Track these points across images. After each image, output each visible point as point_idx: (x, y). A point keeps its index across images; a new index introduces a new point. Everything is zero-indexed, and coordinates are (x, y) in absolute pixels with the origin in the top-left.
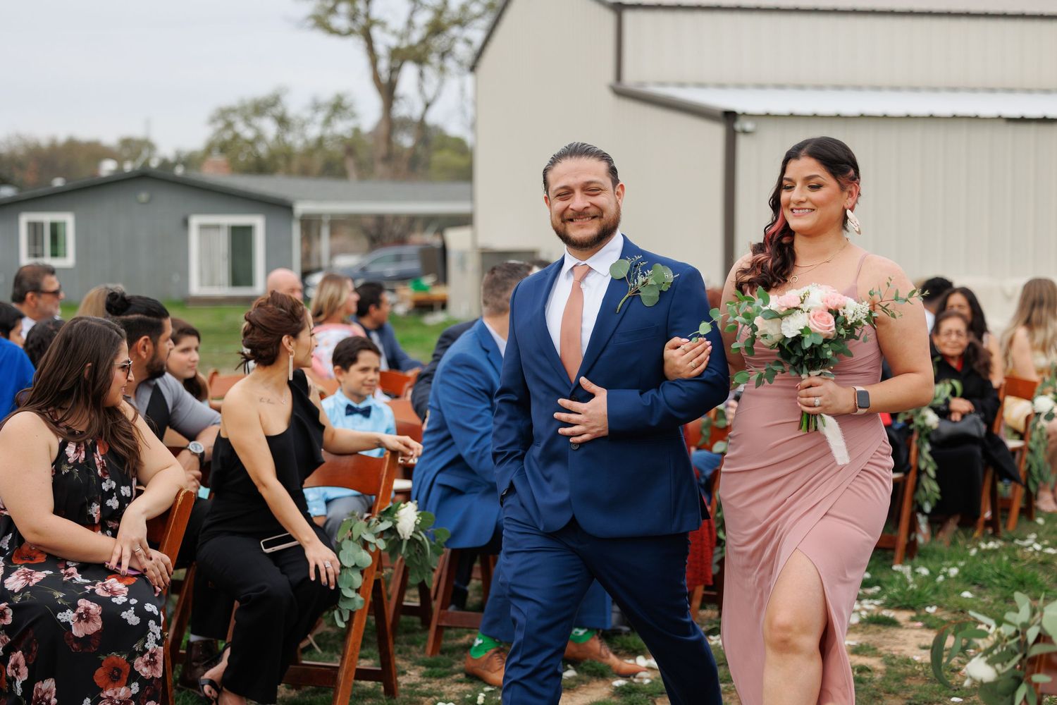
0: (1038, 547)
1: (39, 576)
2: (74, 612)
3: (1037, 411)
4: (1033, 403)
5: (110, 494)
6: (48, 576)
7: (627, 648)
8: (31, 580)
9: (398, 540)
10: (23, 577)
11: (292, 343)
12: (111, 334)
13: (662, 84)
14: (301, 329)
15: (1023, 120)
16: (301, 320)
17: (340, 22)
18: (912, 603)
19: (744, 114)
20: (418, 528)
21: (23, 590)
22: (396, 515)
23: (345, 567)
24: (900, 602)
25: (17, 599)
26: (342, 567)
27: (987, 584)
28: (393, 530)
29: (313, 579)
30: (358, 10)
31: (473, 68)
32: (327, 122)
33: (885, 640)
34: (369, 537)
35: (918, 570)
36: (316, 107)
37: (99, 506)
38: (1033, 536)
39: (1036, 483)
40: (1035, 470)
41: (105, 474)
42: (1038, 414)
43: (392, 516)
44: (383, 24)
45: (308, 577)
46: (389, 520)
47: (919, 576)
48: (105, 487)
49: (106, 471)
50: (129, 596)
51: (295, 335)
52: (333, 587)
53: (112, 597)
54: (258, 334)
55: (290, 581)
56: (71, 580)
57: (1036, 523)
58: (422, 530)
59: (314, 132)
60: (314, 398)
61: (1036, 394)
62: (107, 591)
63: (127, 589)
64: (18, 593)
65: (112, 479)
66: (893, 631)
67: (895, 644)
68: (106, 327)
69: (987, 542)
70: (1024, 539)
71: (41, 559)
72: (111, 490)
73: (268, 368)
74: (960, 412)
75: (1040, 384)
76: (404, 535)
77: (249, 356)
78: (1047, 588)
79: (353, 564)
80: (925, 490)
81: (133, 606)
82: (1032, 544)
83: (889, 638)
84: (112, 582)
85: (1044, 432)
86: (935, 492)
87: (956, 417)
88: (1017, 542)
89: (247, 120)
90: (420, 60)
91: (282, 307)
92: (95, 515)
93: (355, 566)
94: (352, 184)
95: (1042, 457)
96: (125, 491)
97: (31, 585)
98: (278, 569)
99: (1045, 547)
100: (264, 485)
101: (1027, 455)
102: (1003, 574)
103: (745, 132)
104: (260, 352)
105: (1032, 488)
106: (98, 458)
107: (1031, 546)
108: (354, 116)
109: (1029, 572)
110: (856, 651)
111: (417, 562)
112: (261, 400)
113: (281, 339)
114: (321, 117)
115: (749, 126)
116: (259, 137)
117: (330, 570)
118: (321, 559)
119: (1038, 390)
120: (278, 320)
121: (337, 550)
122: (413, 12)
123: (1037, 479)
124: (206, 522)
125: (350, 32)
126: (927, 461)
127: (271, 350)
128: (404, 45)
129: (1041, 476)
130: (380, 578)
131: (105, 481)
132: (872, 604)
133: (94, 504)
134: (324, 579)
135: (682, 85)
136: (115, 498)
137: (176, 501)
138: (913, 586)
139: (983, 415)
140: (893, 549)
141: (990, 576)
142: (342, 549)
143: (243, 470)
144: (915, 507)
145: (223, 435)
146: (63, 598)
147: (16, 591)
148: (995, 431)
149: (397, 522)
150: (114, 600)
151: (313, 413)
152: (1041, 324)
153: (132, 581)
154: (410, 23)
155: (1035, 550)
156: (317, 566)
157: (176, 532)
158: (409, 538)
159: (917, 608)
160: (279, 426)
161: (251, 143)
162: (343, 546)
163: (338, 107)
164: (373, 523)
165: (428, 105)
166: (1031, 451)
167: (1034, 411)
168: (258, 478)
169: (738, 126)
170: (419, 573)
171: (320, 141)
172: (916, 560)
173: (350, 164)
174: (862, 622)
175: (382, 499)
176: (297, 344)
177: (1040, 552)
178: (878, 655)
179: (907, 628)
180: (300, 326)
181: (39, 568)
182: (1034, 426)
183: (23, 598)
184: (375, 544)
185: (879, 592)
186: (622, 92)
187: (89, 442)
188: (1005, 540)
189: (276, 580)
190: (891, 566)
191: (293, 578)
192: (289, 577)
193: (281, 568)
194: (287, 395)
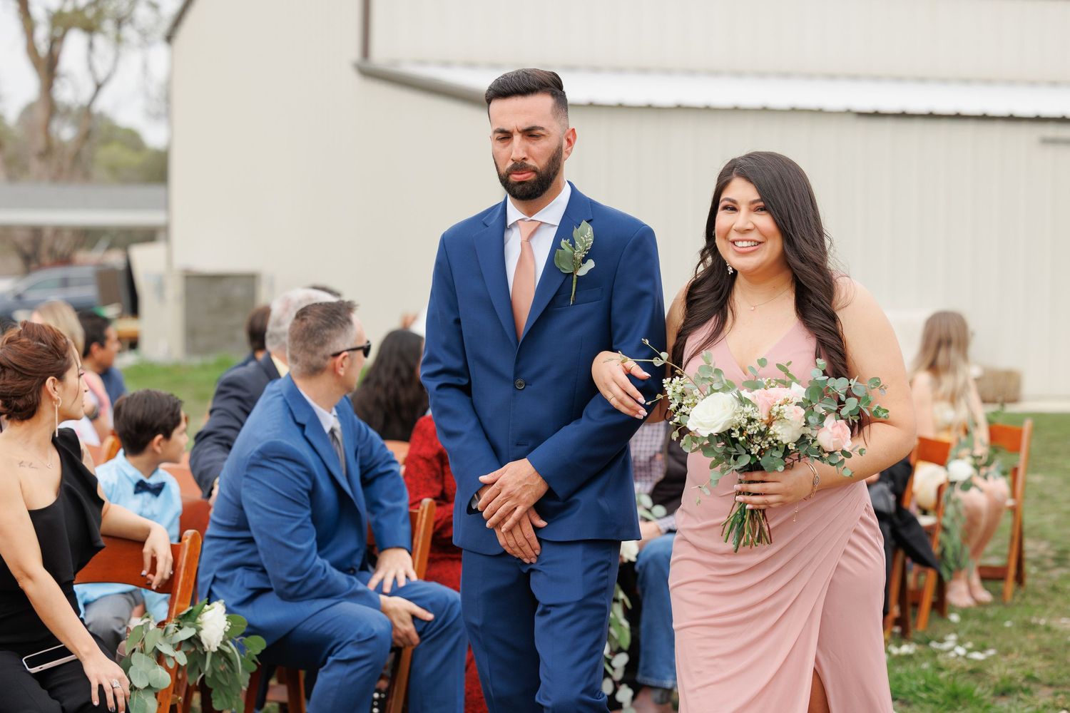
0: (961, 651)
3: (952, 478)
4: (947, 469)
9: (202, 653)
11: (57, 388)
13: (423, 63)
14: (68, 367)
15: (876, 115)
16: (66, 355)
20: (228, 636)
22: (199, 620)
23: (136, 688)
26: (133, 688)
27: (911, 698)
28: (195, 641)
29: (96, 703)
31: (169, 38)
34: (166, 649)
38: (953, 637)
39: (950, 570)
40: (949, 553)
42: (953, 484)
43: (194, 620)
45: (90, 702)
46: (190, 627)
51: (60, 376)
54: (11, 378)
55: (62, 708)
57: (949, 620)
58: (230, 639)
60: (87, 462)
61: (949, 458)
69: (899, 646)
70: (941, 641)
73: (27, 423)
75: (954, 446)
76: (209, 647)
78: (986, 703)
79: (147, 685)
82: (954, 648)
85: (960, 506)
88: (934, 645)
90: (90, 28)
91: (40, 340)
93: (149, 687)
95: (956, 537)
98: (45, 692)
99: (969, 651)
100: (29, 577)
101: (940, 535)
102: (930, 686)
104: (15, 402)
105: (946, 575)
107: (952, 649)
109: (963, 684)
111: (224, 682)
112: (21, 464)
113: (45, 381)
117: (119, 692)
118: (106, 676)
119: (952, 452)
120: (37, 357)
121: (126, 665)
123: (953, 565)
127: (30, 397)
128: (69, 7)
129: (957, 562)
130: (177, 702)
134: (111, 704)
135: (447, 64)
139: (891, 484)
141: (914, 688)
142: (132, 665)
148: (906, 505)
149: (201, 629)
151: (89, 483)
152: (950, 368)
155: (958, 655)
156: (101, 686)
158: (216, 650)
160: (46, 496)
162: (133, 661)
164: (171, 631)
165: (99, 87)
166: (945, 530)
167: (948, 479)
170: (226, 695)
175: (180, 600)
176: (64, 388)
177: (965, 657)
180: (66, 363)
182: (948, 498)
184: (174, 658)
186: (369, 72)
188: (918, 643)
191: (66, 704)
192: (61, 702)
193: (51, 691)
194: (54, 458)
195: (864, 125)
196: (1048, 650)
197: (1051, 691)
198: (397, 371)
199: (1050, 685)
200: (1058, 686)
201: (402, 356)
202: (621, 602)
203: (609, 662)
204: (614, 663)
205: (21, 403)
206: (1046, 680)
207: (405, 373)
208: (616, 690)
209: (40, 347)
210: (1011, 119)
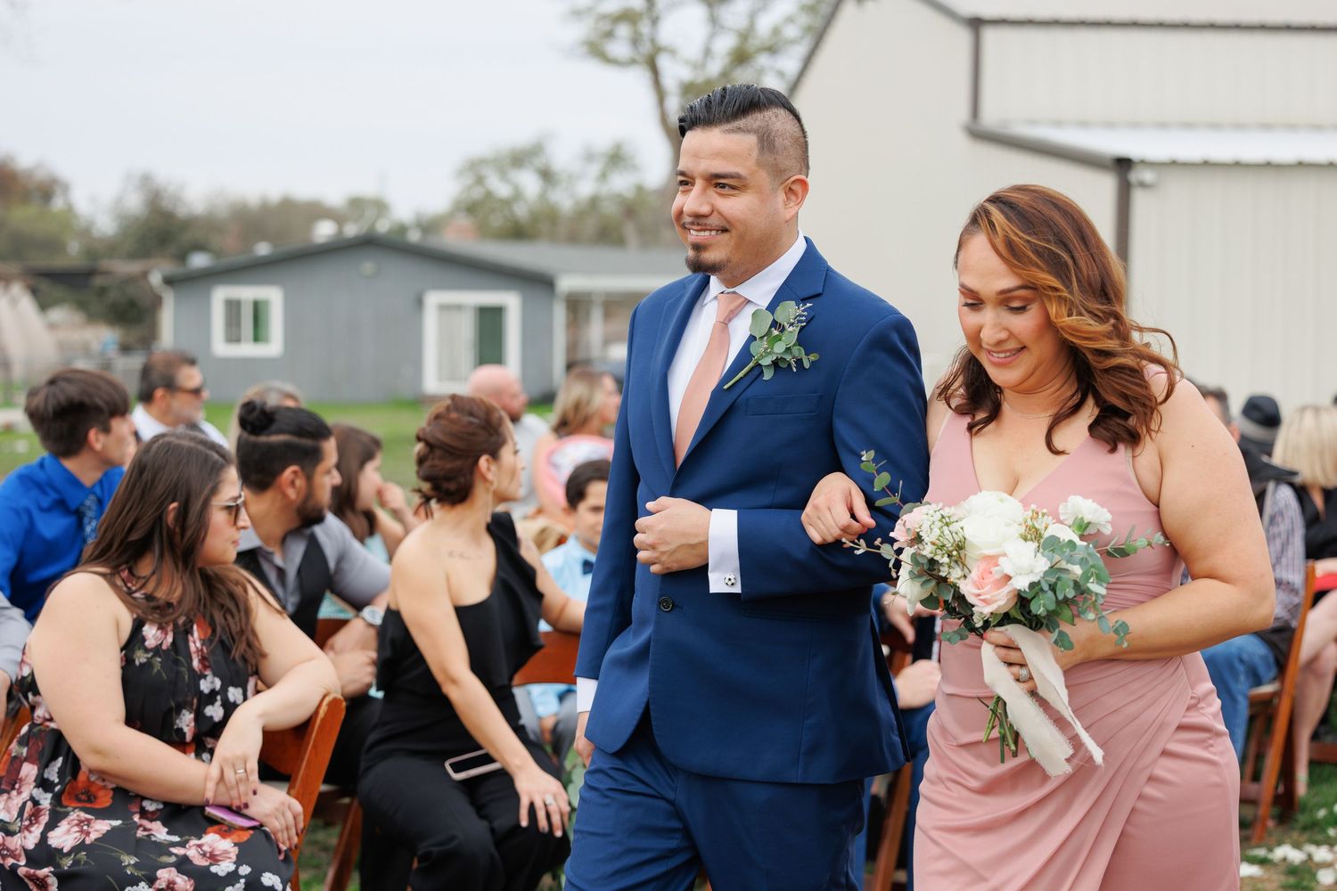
1: (101, 827)
2: (150, 887)
5: (211, 698)
6: (114, 829)
8: (88, 834)
10: (76, 829)
11: (492, 468)
12: (207, 458)
13: (1031, 123)
14: (502, 444)
16: (499, 430)
17: (619, 48)
19: (1142, 161)
21: (76, 849)
25: (67, 863)
29: (524, 823)
30: (641, 35)
32: (603, 176)
36: (589, 157)
37: (192, 716)
41: (205, 667)
44: (672, 52)
45: (518, 823)
48: (205, 686)
49: (207, 664)
50: (238, 863)
51: (494, 455)
52: (559, 834)
53: (211, 865)
54: (440, 458)
55: (493, 831)
56: (149, 836)
59: (586, 189)
60: (528, 552)
62: (204, 855)
63: (236, 850)
64: (69, 854)
65: (215, 675)
68: (201, 447)
71: (105, 800)
72: (213, 693)
77: (430, 493)
81: (242, 877)
84: (212, 840)
89: (503, 175)
92: (186, 729)
94: (632, 254)
96: (234, 694)
97: (88, 841)
100: (454, 681)
103: (1142, 185)
104: (446, 485)
106: (195, 642)
108: (635, 168)
112: (451, 554)
113: (477, 462)
114: (595, 169)
115: (1148, 177)
116: (518, 195)
117: (553, 809)
118: (539, 792)
122: (712, 36)
124: (372, 737)
125: (633, 62)
127: (461, 479)
128: (700, 79)
131: (205, 677)
133: (184, 711)
134: (543, 823)
135: (1059, 124)
136: (218, 703)
137: (316, 712)
142: (571, 781)
143: (421, 660)
145: (393, 607)
146: (136, 866)
147: (65, 851)
150: (214, 869)
151: (527, 575)
153: (245, 836)
154: (708, 52)
156: (532, 804)
157: (317, 756)
161: (507, 203)
163: (616, 158)
168: (445, 672)
169: (1132, 177)
171: (594, 202)
173: (630, 230)
176: (500, 468)
180: (501, 439)
181: (102, 814)
183: (76, 862)
186: (980, 134)
187: (181, 621)
189: (470, 829)
191: (496, 824)
192: (490, 822)
193: (480, 810)
194: (488, 547)
205: (452, 486)
209: (471, 423)
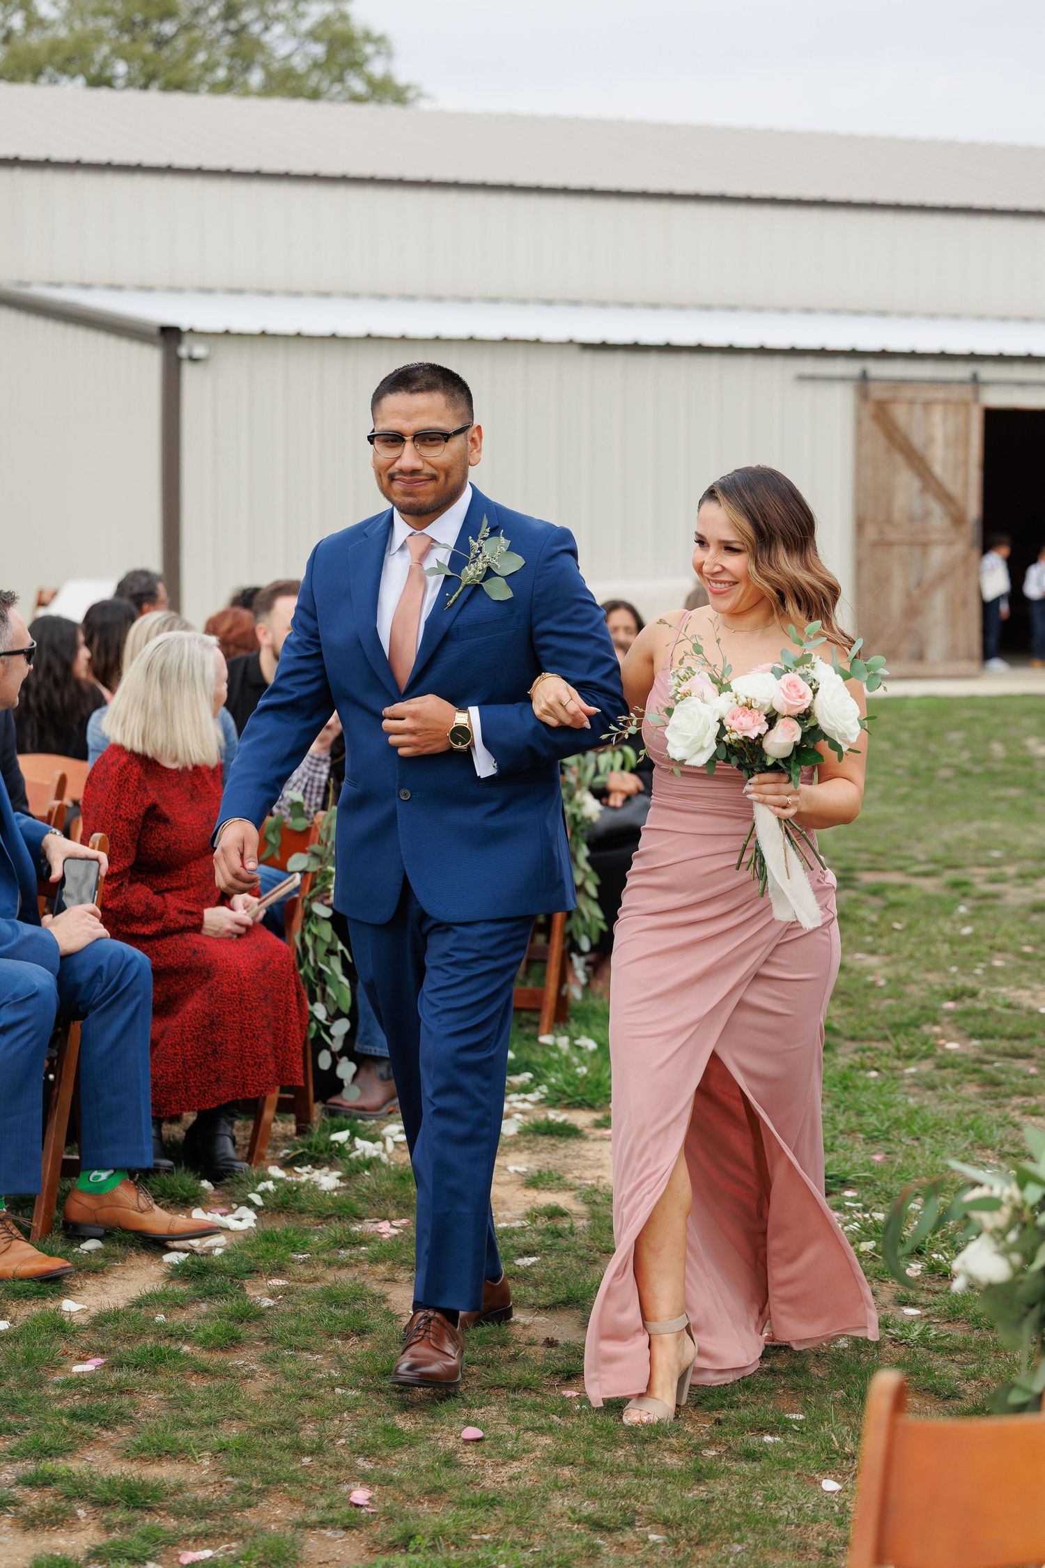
7: (171, 1196)
13: (54, 284)
15: (605, 346)
18: (588, 1097)
19: (191, 331)
24: (570, 1096)
33: (569, 1161)
35: (577, 1042)
47: (584, 1051)
66: (575, 1146)
67: (585, 1168)
74: (622, 792)
80: (583, 917)
83: (574, 1157)
86: (599, 919)
87: (616, 800)
103: (193, 360)
110: (534, 1182)
115: (199, 351)
126: (584, 871)
132: (524, 1101)
135: (86, 286)
138: (582, 1070)
140: (538, 1011)
144: (568, 942)
159: (597, 1104)
169: (183, 351)
172: (573, 1026)
174: (523, 1132)
178: (569, 1188)
179: (595, 1140)
185: (532, 1080)
190: (535, 1038)
195: (588, 357)
196: (843, 993)
197: (853, 1046)
198: (49, 668)
199: (853, 1039)
200: (862, 1040)
201: (54, 650)
202: (339, 954)
203: (327, 1029)
204: (333, 1031)
206: (847, 1032)
207: (58, 671)
208: (335, 1064)
210: (763, 352)
